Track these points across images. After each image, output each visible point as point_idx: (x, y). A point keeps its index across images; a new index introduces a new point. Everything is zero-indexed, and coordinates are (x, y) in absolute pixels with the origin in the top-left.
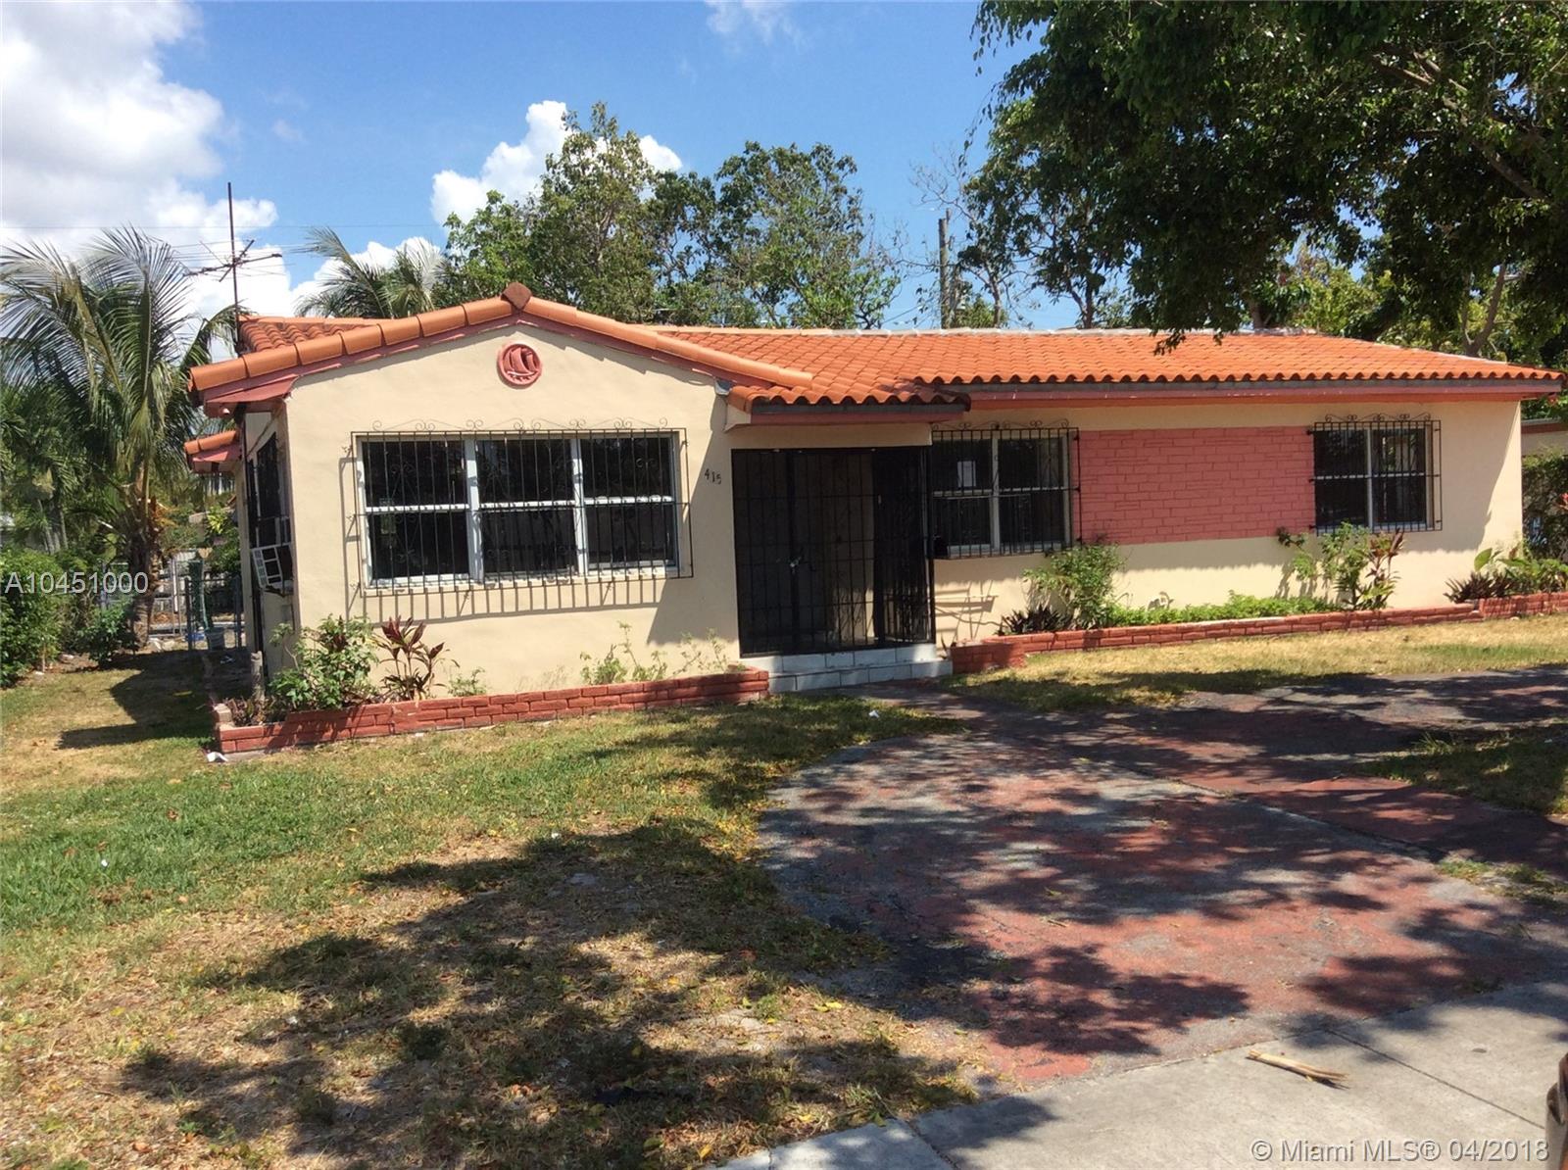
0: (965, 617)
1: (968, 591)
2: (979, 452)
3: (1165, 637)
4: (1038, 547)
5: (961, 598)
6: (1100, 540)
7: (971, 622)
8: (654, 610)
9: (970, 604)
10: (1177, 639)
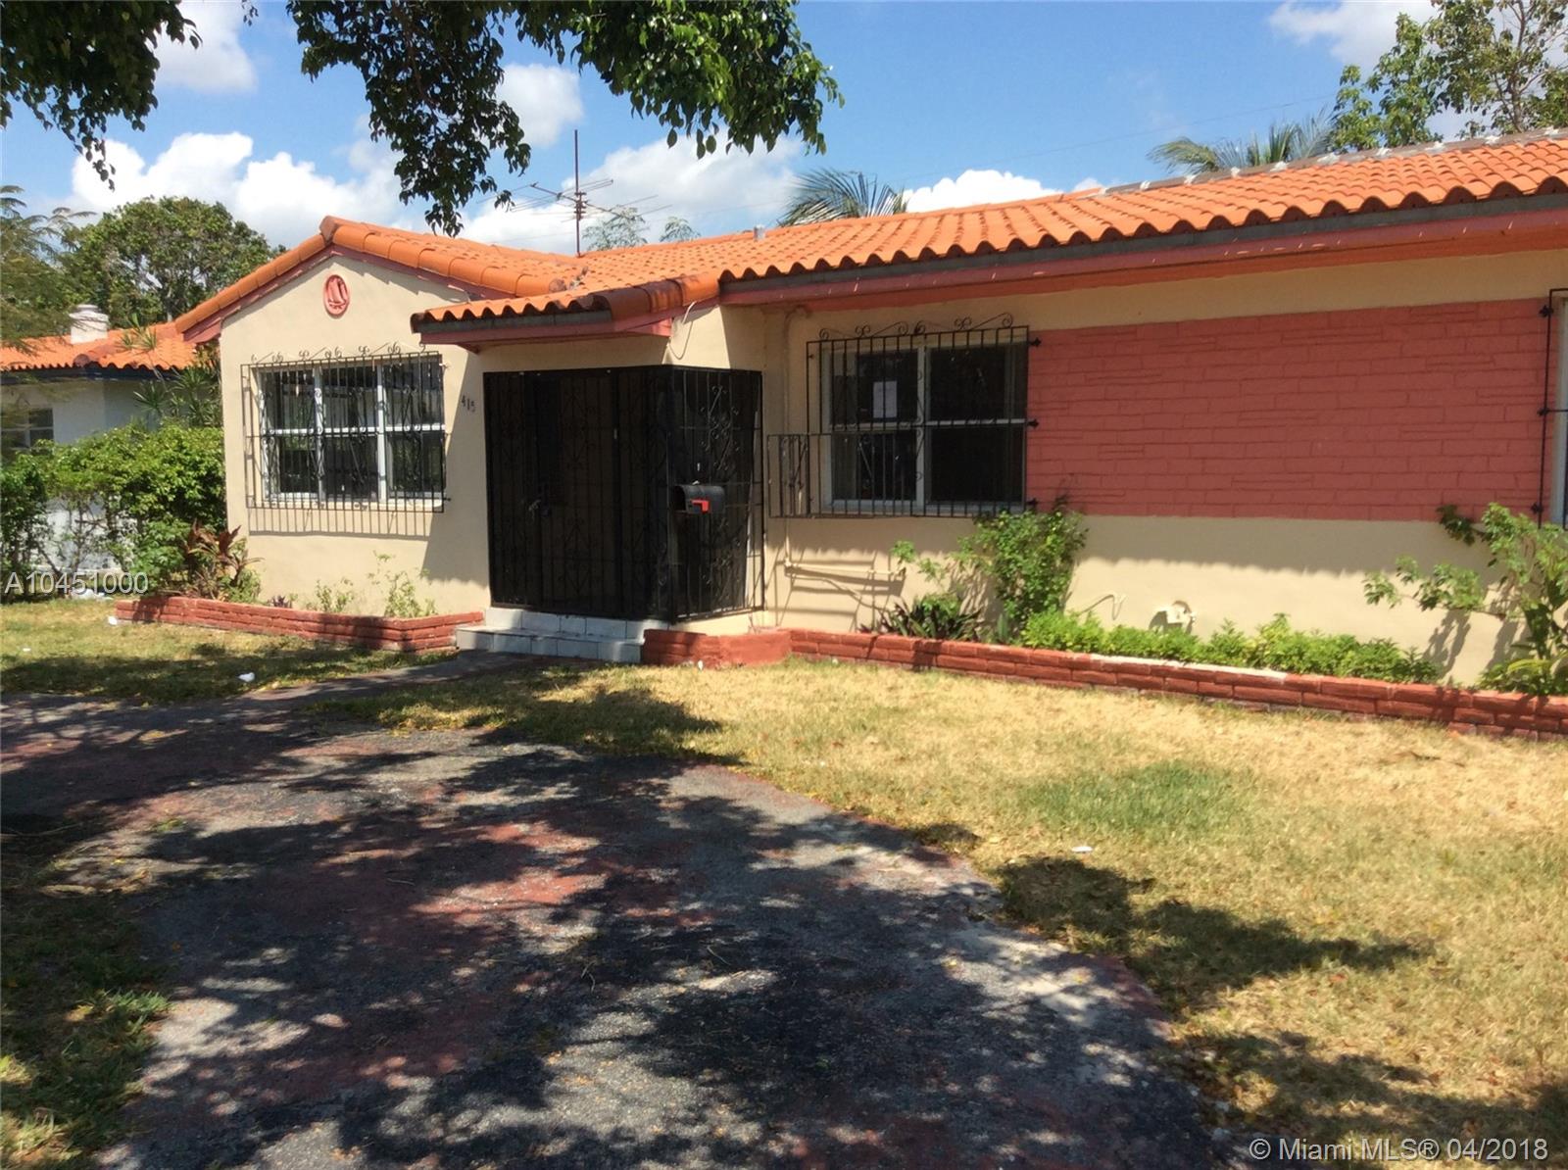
0: (868, 599)
1: (871, 564)
2: (901, 367)
3: (1042, 670)
4: (974, 508)
5: (862, 572)
6: (1061, 503)
7: (874, 607)
8: (424, 545)
9: (873, 582)
10: (1064, 678)
